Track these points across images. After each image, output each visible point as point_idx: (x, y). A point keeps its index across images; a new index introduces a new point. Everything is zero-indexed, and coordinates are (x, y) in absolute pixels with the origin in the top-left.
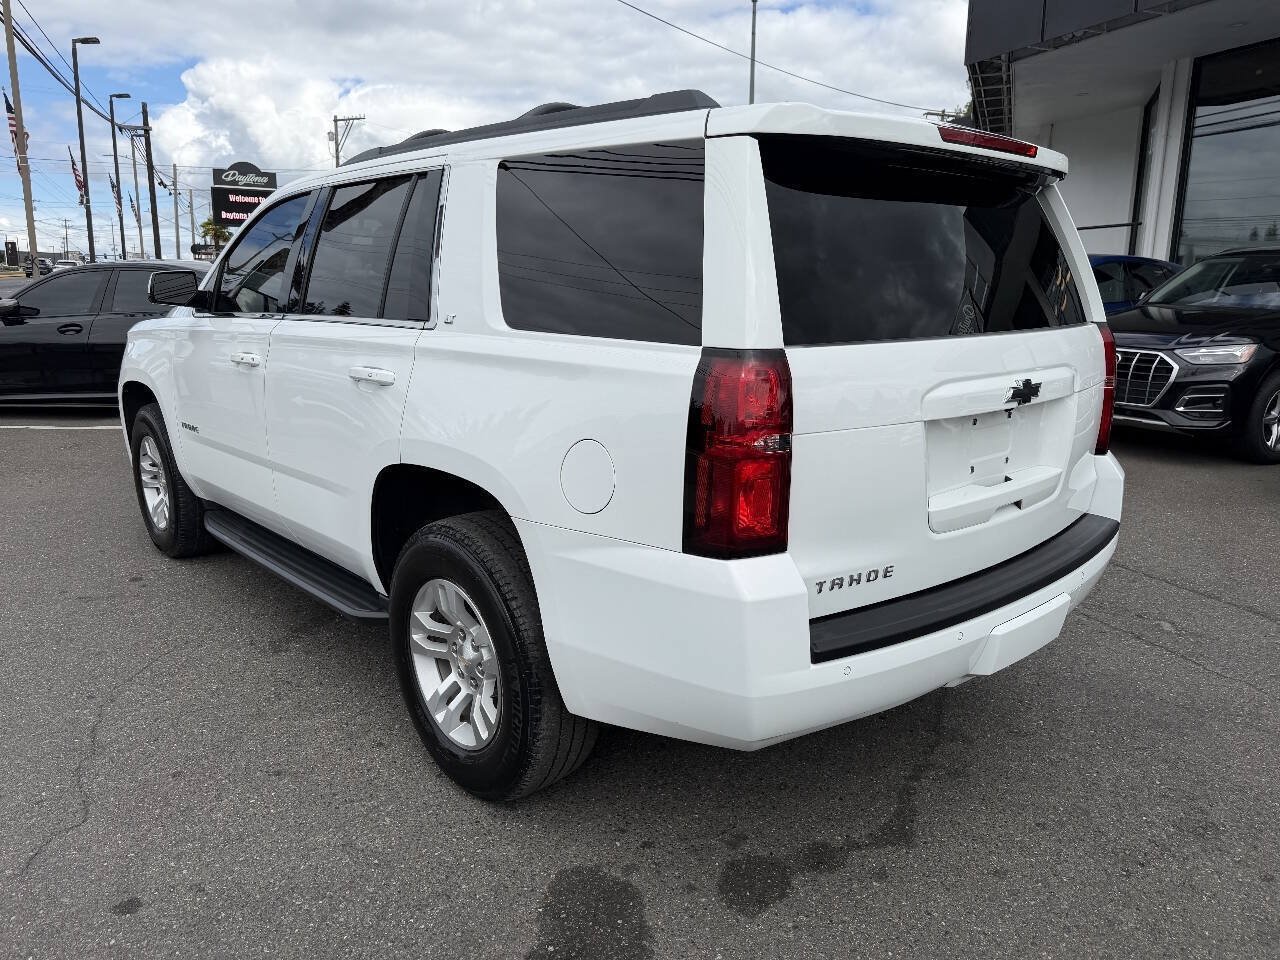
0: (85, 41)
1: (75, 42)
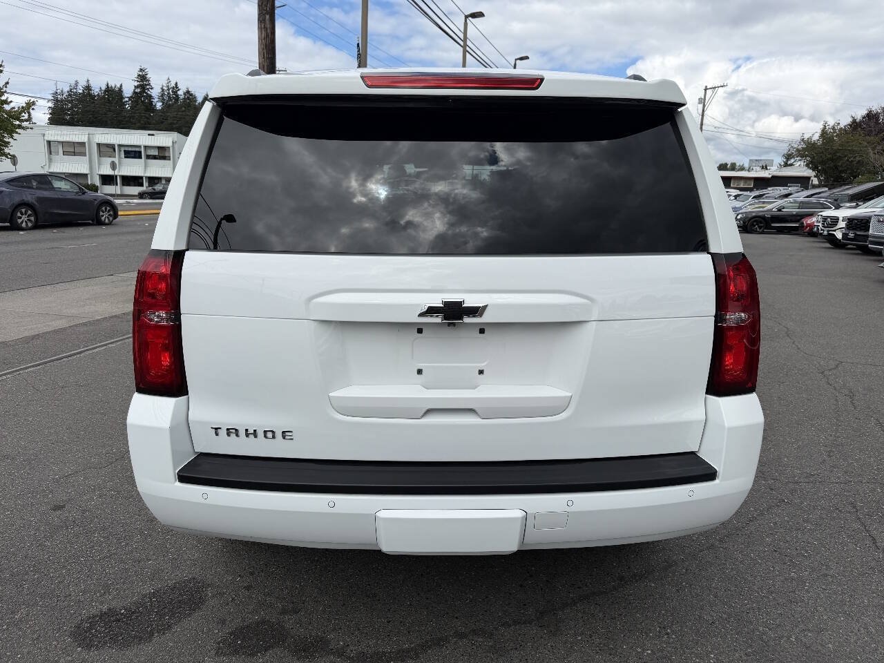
0: (521, 59)
1: (516, 60)
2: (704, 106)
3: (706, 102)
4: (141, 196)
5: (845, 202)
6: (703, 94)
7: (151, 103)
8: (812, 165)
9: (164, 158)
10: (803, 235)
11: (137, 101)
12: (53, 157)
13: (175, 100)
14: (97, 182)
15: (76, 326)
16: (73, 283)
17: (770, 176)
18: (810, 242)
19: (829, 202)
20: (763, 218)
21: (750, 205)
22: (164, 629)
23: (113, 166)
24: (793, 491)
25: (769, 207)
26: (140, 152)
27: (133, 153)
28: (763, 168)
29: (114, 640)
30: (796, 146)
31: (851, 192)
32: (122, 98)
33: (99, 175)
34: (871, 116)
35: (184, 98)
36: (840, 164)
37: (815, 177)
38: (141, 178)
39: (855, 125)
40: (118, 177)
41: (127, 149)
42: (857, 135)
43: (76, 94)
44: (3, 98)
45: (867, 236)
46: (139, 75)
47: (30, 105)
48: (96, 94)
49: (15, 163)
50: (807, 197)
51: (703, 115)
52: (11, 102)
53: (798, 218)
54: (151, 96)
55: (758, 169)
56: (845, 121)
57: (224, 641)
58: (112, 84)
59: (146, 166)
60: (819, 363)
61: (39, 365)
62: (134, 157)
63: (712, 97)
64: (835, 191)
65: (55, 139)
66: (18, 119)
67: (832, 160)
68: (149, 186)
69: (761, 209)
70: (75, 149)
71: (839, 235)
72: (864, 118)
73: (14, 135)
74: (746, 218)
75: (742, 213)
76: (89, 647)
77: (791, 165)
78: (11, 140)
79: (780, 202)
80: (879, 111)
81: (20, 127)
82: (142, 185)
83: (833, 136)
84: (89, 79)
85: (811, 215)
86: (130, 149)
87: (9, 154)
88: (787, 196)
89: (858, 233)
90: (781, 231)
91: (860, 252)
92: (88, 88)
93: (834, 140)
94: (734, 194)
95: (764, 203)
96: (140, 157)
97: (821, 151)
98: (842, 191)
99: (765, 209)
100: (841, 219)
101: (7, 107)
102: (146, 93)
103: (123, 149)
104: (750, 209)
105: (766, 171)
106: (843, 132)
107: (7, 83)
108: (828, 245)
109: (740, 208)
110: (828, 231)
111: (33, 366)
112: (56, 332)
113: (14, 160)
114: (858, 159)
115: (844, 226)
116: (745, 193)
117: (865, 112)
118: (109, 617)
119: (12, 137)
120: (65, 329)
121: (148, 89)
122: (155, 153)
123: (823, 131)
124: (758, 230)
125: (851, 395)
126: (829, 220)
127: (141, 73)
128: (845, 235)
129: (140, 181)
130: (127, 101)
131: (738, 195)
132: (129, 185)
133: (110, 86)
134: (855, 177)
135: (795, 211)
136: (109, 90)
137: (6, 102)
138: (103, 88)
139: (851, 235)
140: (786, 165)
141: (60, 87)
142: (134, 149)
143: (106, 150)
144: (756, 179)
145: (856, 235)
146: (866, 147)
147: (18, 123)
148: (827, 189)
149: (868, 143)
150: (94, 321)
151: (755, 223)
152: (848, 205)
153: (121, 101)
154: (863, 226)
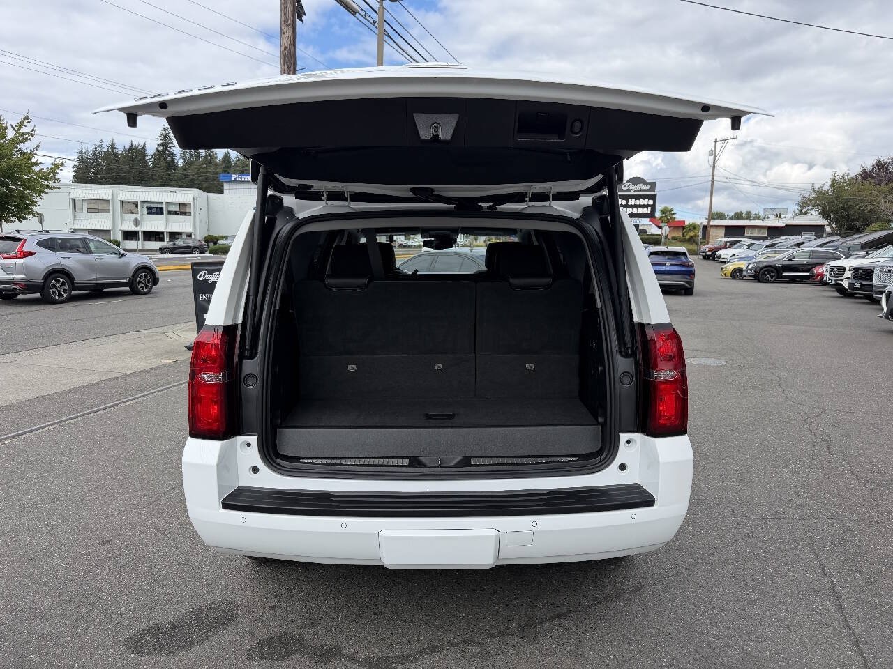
2: (715, 158)
3: (717, 153)
4: (162, 251)
5: (858, 250)
6: (714, 146)
7: (173, 161)
8: (825, 214)
9: (184, 213)
10: (815, 283)
11: (159, 159)
12: (78, 214)
13: (197, 157)
14: (120, 237)
15: (108, 380)
16: (103, 339)
17: (784, 225)
18: (819, 291)
19: (839, 251)
20: (775, 268)
21: (762, 254)
22: (202, 640)
23: (136, 223)
24: (757, 527)
25: (780, 256)
26: (162, 208)
27: (155, 210)
28: (777, 216)
29: (161, 647)
30: (807, 196)
31: (863, 240)
32: (145, 156)
33: (123, 231)
34: (880, 166)
35: (206, 156)
36: (852, 213)
37: (827, 225)
38: (163, 233)
39: (865, 175)
40: (140, 233)
41: (149, 205)
42: (868, 184)
43: (100, 152)
44: (33, 160)
45: (872, 286)
46: (162, 134)
47: (57, 166)
48: (120, 152)
49: (41, 222)
50: (820, 246)
51: (714, 167)
52: (41, 163)
53: (809, 267)
54: (173, 154)
55: (772, 217)
56: (855, 171)
57: (254, 649)
58: (135, 142)
59: (167, 221)
60: (803, 411)
61: (77, 417)
62: (156, 213)
63: (722, 149)
64: (847, 239)
65: (80, 197)
66: (47, 179)
67: (844, 209)
68: (170, 241)
69: (772, 259)
70: (98, 206)
71: (846, 284)
72: (874, 167)
73: (43, 194)
74: (756, 268)
75: (753, 263)
76: (141, 653)
77: (806, 213)
78: (39, 199)
79: (790, 252)
80: (888, 161)
81: (48, 186)
82: (162, 240)
83: (843, 185)
84: (114, 138)
85: (822, 264)
86: (152, 206)
87: (36, 212)
88: (799, 245)
89: (864, 283)
90: (793, 280)
91: (867, 301)
92: (113, 147)
93: (845, 190)
94: (747, 244)
95: (776, 252)
96: (162, 213)
97: (832, 200)
98: (854, 240)
99: (776, 258)
100: (847, 269)
101: (36, 168)
102: (169, 151)
103: (145, 205)
104: (761, 258)
105: (780, 219)
106: (854, 181)
107: (38, 146)
108: (836, 294)
109: (753, 258)
110: (836, 280)
111: (72, 419)
112: (90, 386)
113: (40, 217)
114: (869, 207)
115: (850, 276)
116: (758, 242)
117: (874, 162)
118: (156, 630)
119: (40, 196)
120: (97, 384)
121: (170, 147)
122: (177, 209)
123: (833, 181)
124: (770, 279)
125: (829, 441)
126: (836, 270)
127: (164, 132)
128: (851, 285)
129: (161, 236)
130: (149, 159)
131: (752, 244)
132: (151, 240)
133: (134, 145)
134: (868, 225)
135: (805, 260)
136: (133, 149)
137: (36, 164)
138: (127, 147)
139: (857, 285)
140: (801, 213)
141: (85, 146)
142: (156, 206)
143: (130, 207)
144: (770, 228)
145: (862, 284)
146: (877, 195)
147: (46, 183)
148: (839, 238)
149: (879, 192)
150: (124, 375)
151: (766, 273)
152: (860, 253)
153: (144, 159)
154: (868, 276)
